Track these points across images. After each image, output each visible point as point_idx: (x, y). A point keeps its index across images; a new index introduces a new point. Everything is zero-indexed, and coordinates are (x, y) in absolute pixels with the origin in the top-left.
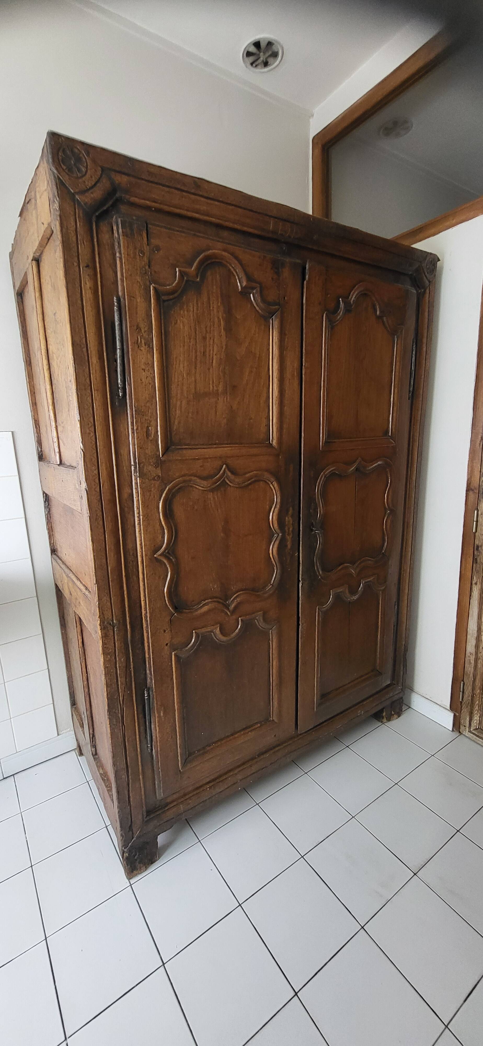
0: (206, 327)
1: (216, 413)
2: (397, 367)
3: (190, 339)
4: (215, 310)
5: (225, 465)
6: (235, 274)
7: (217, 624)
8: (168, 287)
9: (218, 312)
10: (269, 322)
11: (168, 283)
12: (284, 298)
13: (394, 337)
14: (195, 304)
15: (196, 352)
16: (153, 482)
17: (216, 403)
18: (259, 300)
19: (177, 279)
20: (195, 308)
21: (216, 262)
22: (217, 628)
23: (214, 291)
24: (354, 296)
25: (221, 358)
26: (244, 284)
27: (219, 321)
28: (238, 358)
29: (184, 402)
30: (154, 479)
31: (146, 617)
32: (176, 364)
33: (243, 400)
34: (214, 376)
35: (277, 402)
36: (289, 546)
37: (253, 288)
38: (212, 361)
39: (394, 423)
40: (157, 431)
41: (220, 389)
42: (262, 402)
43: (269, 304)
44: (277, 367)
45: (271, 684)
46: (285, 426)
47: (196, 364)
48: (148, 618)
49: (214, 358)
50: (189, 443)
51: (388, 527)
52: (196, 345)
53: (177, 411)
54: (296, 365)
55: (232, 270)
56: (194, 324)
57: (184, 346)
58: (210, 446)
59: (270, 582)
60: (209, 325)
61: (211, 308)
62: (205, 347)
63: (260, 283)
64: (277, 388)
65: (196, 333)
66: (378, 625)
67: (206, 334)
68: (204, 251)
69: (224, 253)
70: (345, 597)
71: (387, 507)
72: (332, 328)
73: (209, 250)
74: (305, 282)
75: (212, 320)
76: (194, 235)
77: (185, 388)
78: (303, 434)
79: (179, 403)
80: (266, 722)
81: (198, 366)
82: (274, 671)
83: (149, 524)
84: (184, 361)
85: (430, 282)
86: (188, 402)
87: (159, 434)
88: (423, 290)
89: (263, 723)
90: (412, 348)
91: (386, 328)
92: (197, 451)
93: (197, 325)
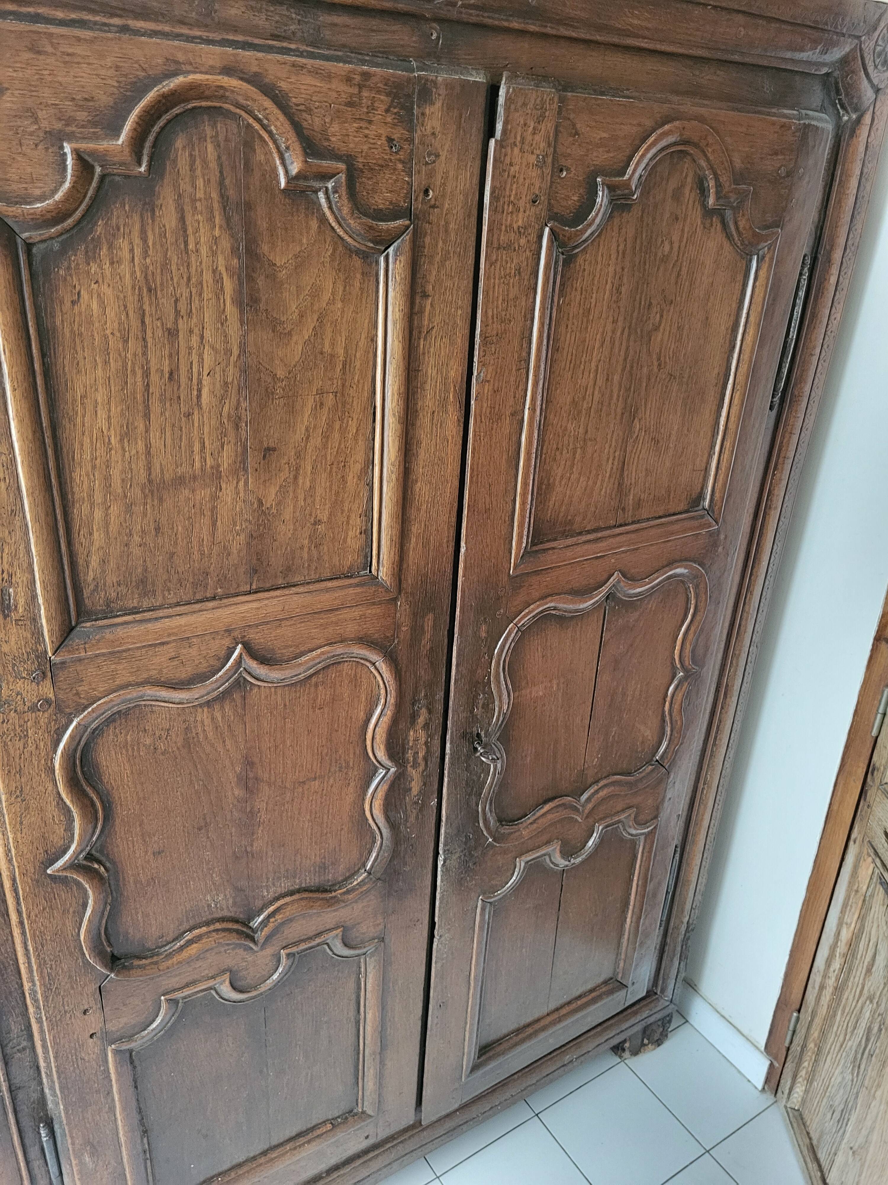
0: (176, 301)
1: (214, 524)
2: (749, 338)
3: (126, 341)
4: (204, 251)
5: (240, 646)
6: (266, 136)
7: (224, 972)
8: (39, 205)
9: (214, 254)
10: (377, 263)
11: (38, 192)
12: (426, 192)
13: (751, 261)
14: (137, 241)
15: (146, 374)
16: (30, 715)
17: (214, 498)
18: (346, 210)
19: (69, 177)
20: (137, 251)
21: (201, 107)
22: (224, 981)
23: (200, 194)
24: (643, 165)
25: (226, 383)
26: (295, 169)
27: (218, 280)
28: (280, 373)
29: (114, 510)
30: (33, 708)
31: (33, 992)
32: (84, 416)
33: (296, 478)
34: (206, 430)
35: (394, 477)
36: (415, 790)
37: (325, 177)
38: (199, 391)
39: (721, 477)
40: (34, 597)
41: (227, 458)
42: (350, 478)
43: (380, 215)
44: (396, 388)
45: (361, 1052)
46: (415, 529)
47: (147, 407)
48: (39, 996)
49: (204, 382)
50: (135, 608)
51: (676, 707)
52: (144, 354)
53: (96, 535)
54: (452, 374)
55: (257, 126)
56: (136, 298)
57: (106, 363)
58: (197, 607)
59: (364, 865)
60: (186, 294)
61: (191, 246)
62: (175, 355)
63: (349, 160)
64: (394, 441)
65: (143, 322)
66: (629, 898)
67: (176, 320)
68: (157, 80)
69: (226, 81)
70: (553, 863)
71: (679, 666)
72: (570, 260)
73: (175, 74)
74: (492, 142)
75: (193, 280)
76: (124, 29)
77: (116, 473)
78: (463, 544)
79: (98, 514)
80: (346, 1118)
81: (156, 407)
82: (369, 1028)
83: (27, 808)
84: (109, 403)
85: (877, 91)
86: (129, 508)
87: (41, 601)
88: (854, 116)
89: (339, 1120)
90: (799, 281)
91: (729, 236)
92: (158, 625)
93: (146, 299)
